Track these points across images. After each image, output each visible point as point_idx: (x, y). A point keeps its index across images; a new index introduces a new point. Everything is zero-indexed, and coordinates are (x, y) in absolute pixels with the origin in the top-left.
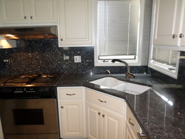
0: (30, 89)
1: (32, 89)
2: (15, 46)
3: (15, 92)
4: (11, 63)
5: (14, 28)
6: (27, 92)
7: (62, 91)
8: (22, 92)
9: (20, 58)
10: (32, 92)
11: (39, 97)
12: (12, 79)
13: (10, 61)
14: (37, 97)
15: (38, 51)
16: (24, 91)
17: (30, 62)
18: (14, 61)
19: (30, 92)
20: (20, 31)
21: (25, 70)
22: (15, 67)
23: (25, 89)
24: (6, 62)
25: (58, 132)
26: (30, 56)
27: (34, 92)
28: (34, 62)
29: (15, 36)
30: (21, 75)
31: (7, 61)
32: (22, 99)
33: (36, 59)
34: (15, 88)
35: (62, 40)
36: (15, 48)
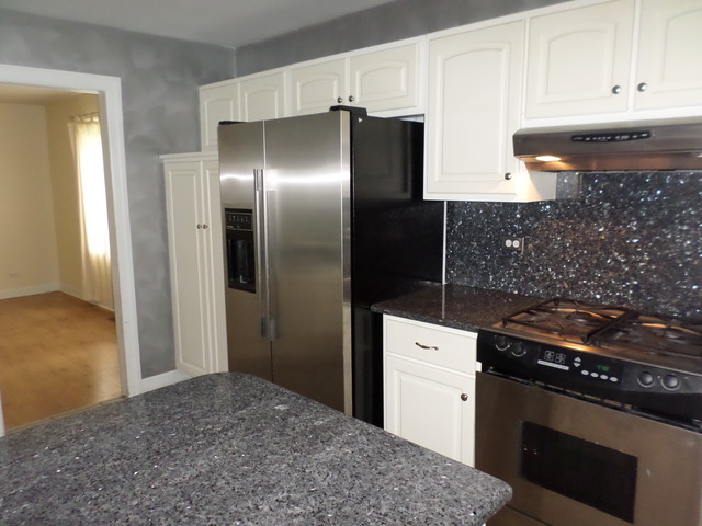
0: (599, 367)
1: (606, 369)
2: (553, 197)
3: (540, 362)
4: (528, 253)
5: (570, 132)
6: (585, 373)
8: (567, 368)
9: (563, 237)
10: (604, 377)
11: (628, 407)
12: (528, 312)
13: (526, 245)
14: (618, 404)
15: (639, 219)
16: (572, 367)
17: (597, 259)
18: (538, 249)
19: (594, 375)
20: (591, 141)
21: (573, 283)
22: (539, 270)
23: (578, 359)
24: (512, 249)
26: (600, 233)
27: (614, 379)
28: (615, 259)
29: (565, 158)
30: (557, 301)
31: (516, 244)
32: (558, 391)
33: (625, 251)
36: (550, 202)
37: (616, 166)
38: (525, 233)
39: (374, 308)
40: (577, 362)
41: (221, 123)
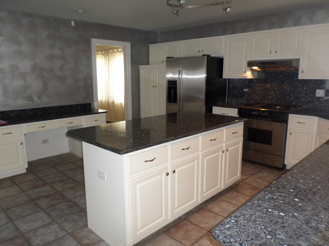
2: (256, 77)
3: (252, 113)
4: (250, 92)
6: (262, 114)
7: (293, 119)
8: (258, 114)
10: (266, 114)
15: (277, 83)
17: (267, 93)
18: (253, 91)
19: (264, 114)
21: (261, 99)
24: (245, 92)
25: (283, 155)
26: (268, 87)
27: (268, 115)
29: (259, 68)
31: (247, 90)
34: (253, 110)
35: (302, 72)
36: (256, 79)
37: (273, 70)
38: (249, 87)
39: (211, 105)
40: (260, 112)
41: (167, 57)
